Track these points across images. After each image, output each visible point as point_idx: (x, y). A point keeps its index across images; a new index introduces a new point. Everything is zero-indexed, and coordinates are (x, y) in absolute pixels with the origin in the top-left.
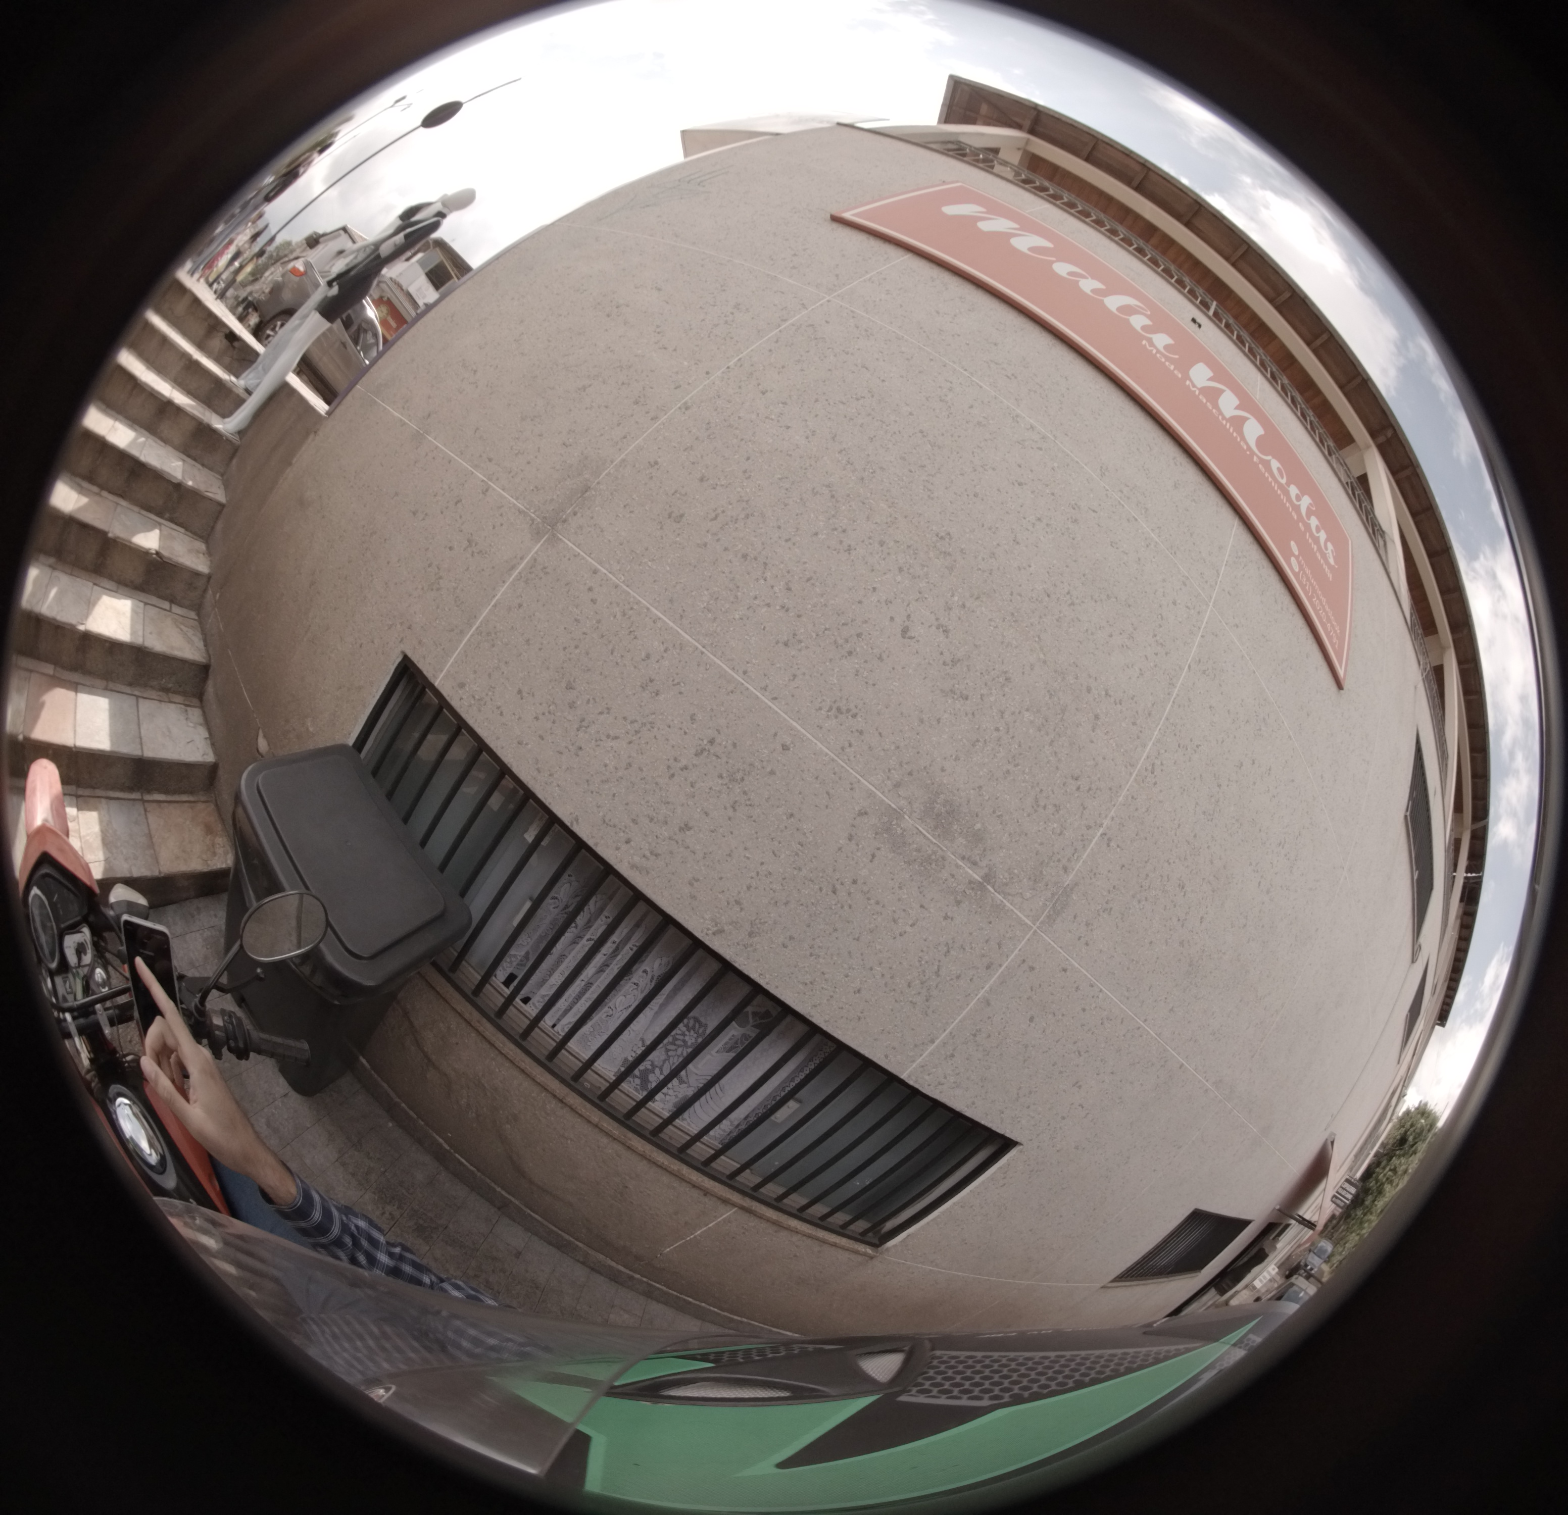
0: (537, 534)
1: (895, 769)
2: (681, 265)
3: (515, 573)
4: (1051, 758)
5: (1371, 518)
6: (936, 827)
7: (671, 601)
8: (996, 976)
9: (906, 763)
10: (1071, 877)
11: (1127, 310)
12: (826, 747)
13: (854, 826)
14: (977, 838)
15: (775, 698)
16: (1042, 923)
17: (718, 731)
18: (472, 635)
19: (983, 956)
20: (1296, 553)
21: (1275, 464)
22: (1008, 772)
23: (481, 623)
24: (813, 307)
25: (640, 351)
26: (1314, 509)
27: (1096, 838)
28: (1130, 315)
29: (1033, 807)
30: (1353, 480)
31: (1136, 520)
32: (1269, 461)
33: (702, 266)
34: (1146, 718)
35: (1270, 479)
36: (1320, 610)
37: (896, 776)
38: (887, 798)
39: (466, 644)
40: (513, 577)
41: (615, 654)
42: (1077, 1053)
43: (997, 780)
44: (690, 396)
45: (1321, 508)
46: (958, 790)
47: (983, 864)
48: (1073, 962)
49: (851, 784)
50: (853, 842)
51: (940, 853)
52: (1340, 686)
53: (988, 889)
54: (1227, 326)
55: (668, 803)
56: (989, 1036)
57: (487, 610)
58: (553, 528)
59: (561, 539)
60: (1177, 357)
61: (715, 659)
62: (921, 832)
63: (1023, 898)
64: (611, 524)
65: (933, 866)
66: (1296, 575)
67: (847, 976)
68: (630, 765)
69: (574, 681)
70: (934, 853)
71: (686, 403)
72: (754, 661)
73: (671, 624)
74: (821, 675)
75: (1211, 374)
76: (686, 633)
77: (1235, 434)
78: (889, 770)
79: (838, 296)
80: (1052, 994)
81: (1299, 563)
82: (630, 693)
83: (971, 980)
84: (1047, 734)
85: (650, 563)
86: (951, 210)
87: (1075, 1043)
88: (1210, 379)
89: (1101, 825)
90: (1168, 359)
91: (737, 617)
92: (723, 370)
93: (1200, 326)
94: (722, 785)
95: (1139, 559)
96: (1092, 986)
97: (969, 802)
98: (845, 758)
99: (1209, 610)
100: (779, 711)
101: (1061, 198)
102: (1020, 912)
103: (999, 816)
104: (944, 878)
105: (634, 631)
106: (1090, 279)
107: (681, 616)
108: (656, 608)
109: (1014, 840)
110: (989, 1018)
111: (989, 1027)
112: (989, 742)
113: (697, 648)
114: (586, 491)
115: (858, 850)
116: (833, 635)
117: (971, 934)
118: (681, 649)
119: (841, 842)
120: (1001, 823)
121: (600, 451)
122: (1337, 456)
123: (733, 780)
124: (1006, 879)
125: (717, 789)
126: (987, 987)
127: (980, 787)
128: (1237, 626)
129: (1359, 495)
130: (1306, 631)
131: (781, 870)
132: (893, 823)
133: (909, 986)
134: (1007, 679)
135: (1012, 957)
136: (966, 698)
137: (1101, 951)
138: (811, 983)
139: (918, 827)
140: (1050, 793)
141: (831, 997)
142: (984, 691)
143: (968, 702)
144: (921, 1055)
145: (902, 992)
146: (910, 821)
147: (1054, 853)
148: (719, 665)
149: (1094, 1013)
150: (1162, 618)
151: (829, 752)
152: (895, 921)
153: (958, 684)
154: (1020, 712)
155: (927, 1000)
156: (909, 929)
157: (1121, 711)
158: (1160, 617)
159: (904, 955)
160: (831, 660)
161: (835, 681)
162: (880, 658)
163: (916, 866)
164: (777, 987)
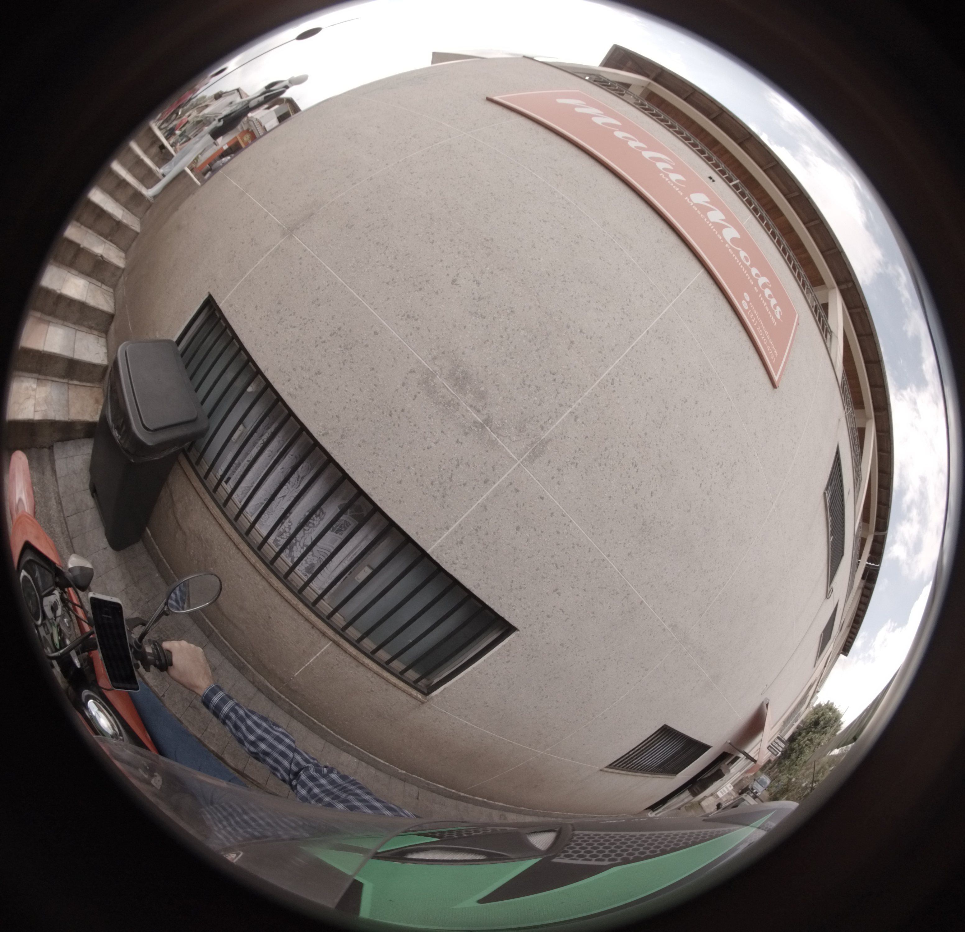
0: (284, 235)
1: (434, 350)
3: (269, 253)
4: (536, 359)
6: (455, 385)
7: (336, 263)
8: (491, 490)
9: (442, 347)
10: (546, 434)
12: (398, 334)
13: (406, 378)
14: (482, 396)
15: (376, 309)
16: (525, 460)
17: (344, 323)
19: (482, 473)
20: (748, 300)
21: (743, 254)
22: (506, 361)
23: (247, 276)
26: (770, 285)
27: (566, 414)
28: (658, 162)
29: (521, 384)
31: (622, 250)
32: (738, 251)
34: (610, 351)
35: (737, 260)
37: (435, 353)
38: (427, 364)
41: (304, 287)
42: (555, 565)
43: (498, 364)
45: (776, 287)
46: (472, 366)
47: (485, 412)
48: (548, 494)
49: (408, 355)
50: (405, 387)
51: (456, 400)
52: (774, 385)
53: (486, 429)
55: (312, 360)
56: (487, 534)
58: (292, 232)
59: (294, 237)
60: (684, 186)
61: (350, 290)
62: (445, 386)
63: (510, 439)
65: (452, 407)
67: (394, 471)
70: (453, 400)
72: (369, 291)
73: (334, 273)
74: (403, 298)
75: (708, 200)
76: (340, 277)
78: (431, 350)
80: (533, 513)
81: (749, 305)
82: (306, 305)
83: (474, 488)
84: (535, 345)
85: (331, 246)
86: (562, 101)
87: (552, 556)
89: (570, 406)
90: (676, 185)
91: (366, 270)
94: (340, 351)
95: (619, 269)
96: (563, 515)
97: (478, 374)
98: (407, 341)
99: (669, 307)
100: (377, 315)
102: (509, 449)
103: (496, 385)
104: (458, 416)
105: (315, 277)
106: (651, 152)
107: (339, 270)
108: (329, 266)
109: (506, 402)
110: (486, 520)
111: (487, 526)
112: (495, 342)
113: (343, 284)
114: (312, 215)
115: (407, 392)
116: (413, 280)
117: (474, 456)
118: (335, 285)
119: (398, 386)
120: (498, 390)
123: (346, 348)
124: (499, 425)
125: (338, 353)
126: (484, 496)
127: (486, 367)
128: (691, 322)
131: (363, 400)
132: (429, 379)
133: (432, 484)
134: (512, 311)
135: (503, 478)
136: (484, 318)
137: (570, 492)
138: (373, 472)
139: (444, 383)
140: (534, 378)
141: (384, 483)
142: (496, 315)
143: (485, 320)
144: (440, 537)
145: (427, 488)
146: (440, 379)
147: (534, 416)
148: (352, 293)
149: (566, 537)
150: (630, 301)
151: (399, 338)
152: (425, 438)
153: (480, 310)
154: (518, 330)
155: (444, 497)
156: (433, 445)
157: (591, 343)
158: (628, 300)
159: (429, 462)
160: (409, 292)
161: (409, 302)
162: (437, 293)
163: (441, 406)
164: (353, 472)
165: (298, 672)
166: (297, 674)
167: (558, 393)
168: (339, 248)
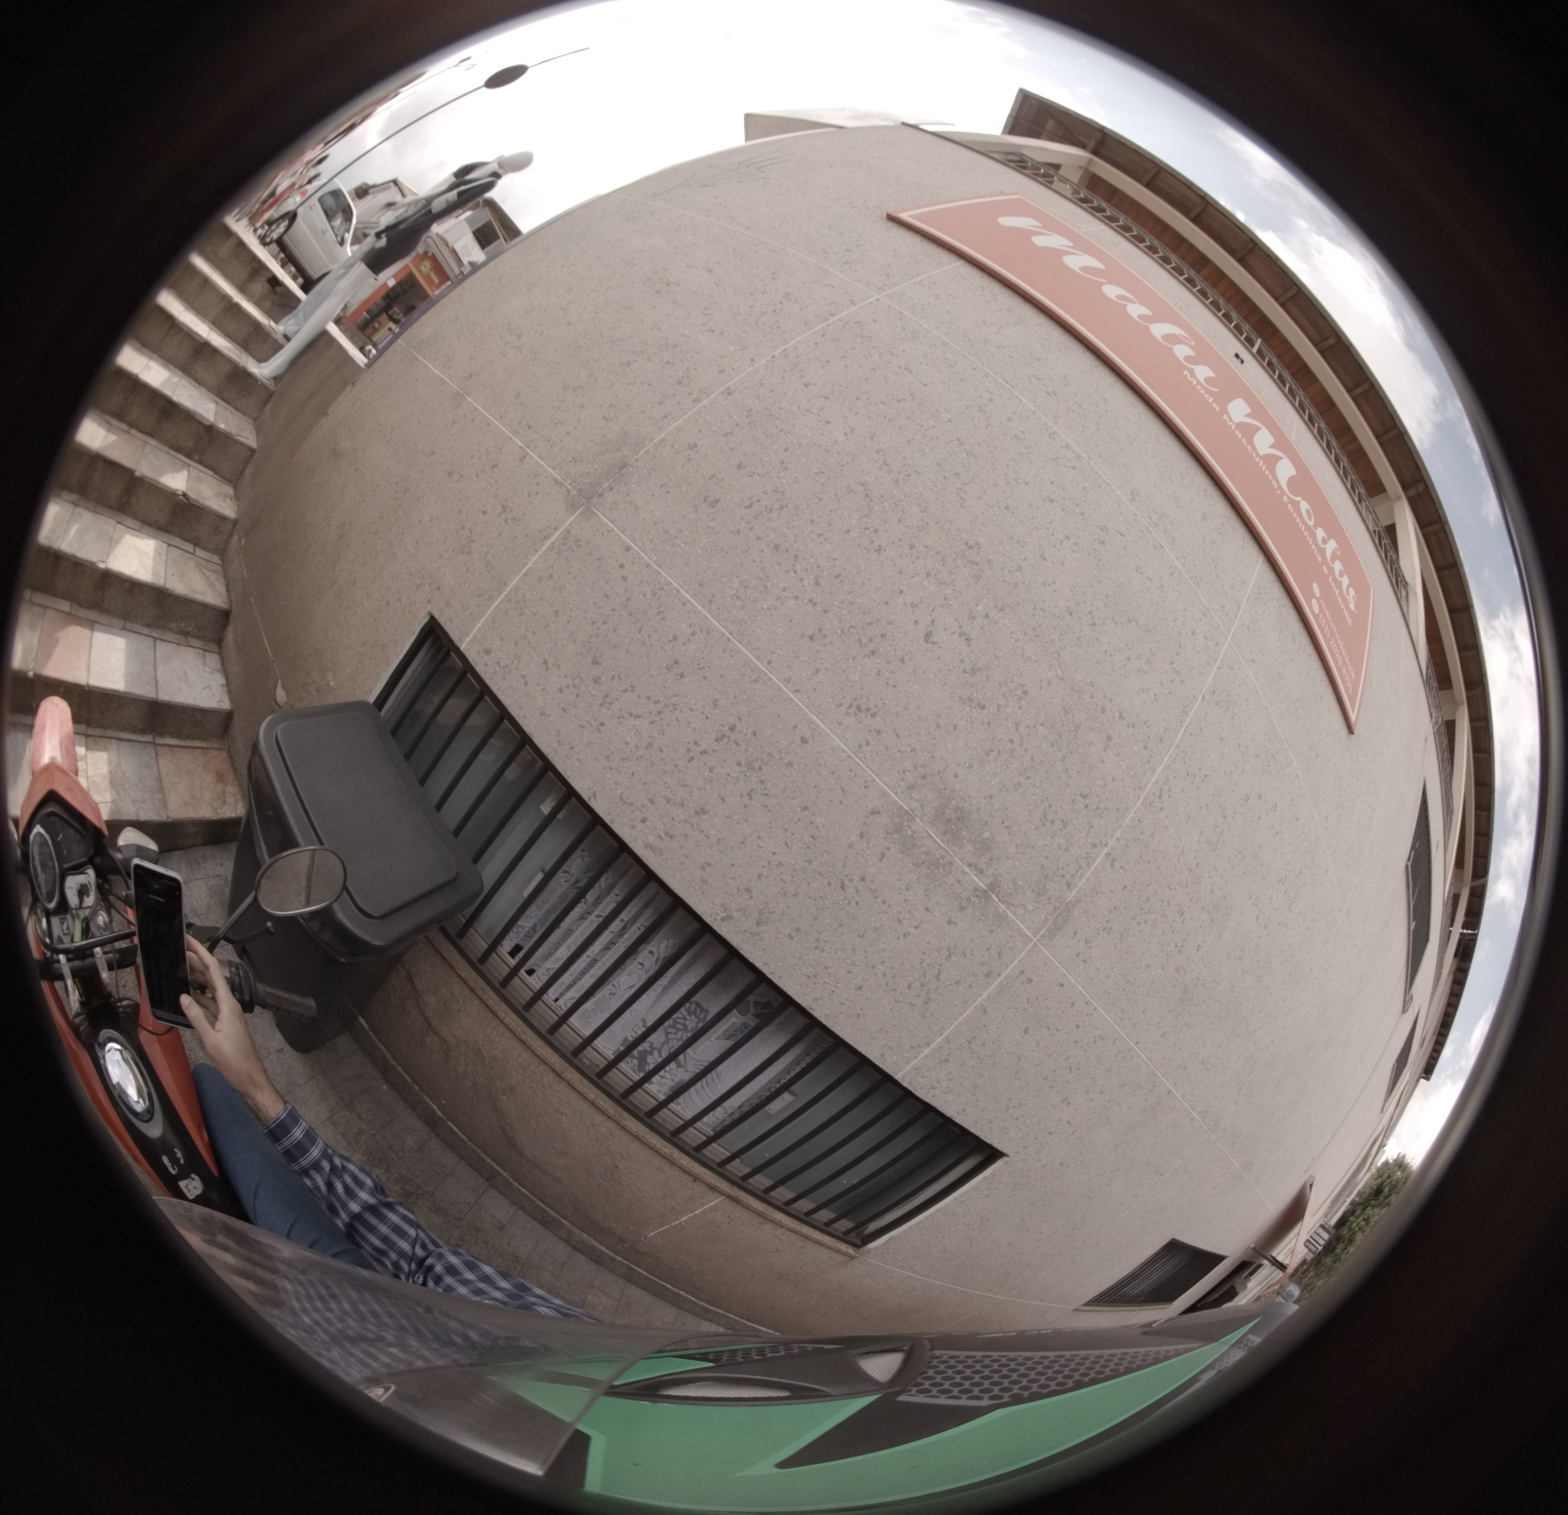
0: (572, 506)
1: (909, 772)
2: (734, 249)
3: (548, 543)
4: (1062, 774)
5: (1396, 568)
6: (945, 832)
7: (701, 585)
8: (994, 985)
9: (921, 767)
10: (1074, 893)
11: (1172, 339)
12: (844, 744)
13: (866, 824)
14: (985, 846)
15: (797, 691)
16: (1043, 935)
17: (739, 718)
18: (501, 602)
19: (983, 964)
20: (1318, 595)
21: (1304, 506)
22: (1019, 784)
23: (511, 590)
24: (862, 304)
25: (686, 332)
26: (1339, 553)
27: (1101, 857)
28: (1175, 344)
29: (1041, 821)
30: (1380, 529)
31: (1163, 547)
32: (1299, 502)
33: (755, 252)
34: (1158, 743)
35: (1298, 520)
36: (1337, 653)
37: (910, 778)
38: (899, 798)
39: (494, 610)
40: (546, 546)
41: (643, 632)
42: (1068, 1069)
43: (1008, 790)
44: (733, 382)
45: (1346, 553)
46: (969, 797)
47: (989, 872)
48: (1070, 978)
49: (866, 782)
50: (864, 839)
51: (948, 857)
52: (1350, 730)
53: (992, 898)
54: (1270, 364)
55: (686, 786)
56: (984, 1044)
57: (517, 578)
58: (588, 502)
59: (595, 513)
60: (1216, 390)
61: (741, 647)
62: (930, 835)
63: (1025, 909)
64: (647, 503)
65: (941, 870)
66: (1316, 617)
67: (849, 972)
68: (650, 745)
69: (600, 656)
70: (942, 857)
71: (729, 388)
72: (779, 652)
73: (700, 608)
74: (844, 671)
75: (1248, 410)
76: (714, 618)
77: (1267, 472)
78: (904, 772)
79: (888, 295)
80: (1048, 1008)
81: (1320, 605)
82: (655, 673)
83: (970, 987)
84: (1060, 750)
85: (682, 545)
86: (1006, 221)
87: (1067, 1059)
88: (1248, 416)
89: (1106, 845)
90: (1207, 391)
91: (765, 607)
92: (768, 358)
93: (1242, 362)
94: (740, 772)
95: (1162, 586)
96: (1087, 1003)
97: (979, 810)
98: (862, 756)
99: (1227, 643)
100: (800, 704)
101: (1117, 220)
102: (1022, 923)
103: (1007, 827)
104: (950, 883)
105: (663, 612)
106: (1138, 304)
107: (710, 601)
108: (686, 591)
109: (1020, 852)
110: (985, 1026)
111: (984, 1035)
112: (1003, 753)
113: (724, 634)
114: (624, 467)
115: (868, 848)
116: (858, 633)
117: (973, 941)
118: (708, 634)
119: (852, 838)
120: (1009, 834)
121: (640, 429)
122: (1367, 503)
123: (751, 768)
124: (1010, 889)
125: (735, 775)
126: (985, 995)
127: (991, 797)
128: (1254, 662)
129: (1385, 544)
130: (1321, 673)
131: (793, 862)
132: (905, 824)
133: (909, 987)
134: (1025, 692)
135: (1011, 967)
136: (984, 707)
137: (1098, 969)
138: (815, 976)
139: (928, 830)
140: (1059, 808)
141: (833, 991)
142: (1001, 702)
143: (985, 711)
144: (916, 1057)
145: (902, 993)
146: (921, 823)
147: (1058, 868)
148: (745, 654)
149: (1087, 1030)
150: (1180, 646)
151: (847, 749)
152: (900, 921)
153: (977, 693)
154: (1034, 726)
155: (926, 1003)
156: (912, 931)
157: (1133, 735)
158: (1178, 645)
159: (906, 956)
160: (854, 658)
161: (857, 679)
162: (902, 661)
163: (924, 869)
164: (780, 977)
165: (656, 1232)
166: (652, 1234)
167: (1091, 827)
168: (700, 552)
